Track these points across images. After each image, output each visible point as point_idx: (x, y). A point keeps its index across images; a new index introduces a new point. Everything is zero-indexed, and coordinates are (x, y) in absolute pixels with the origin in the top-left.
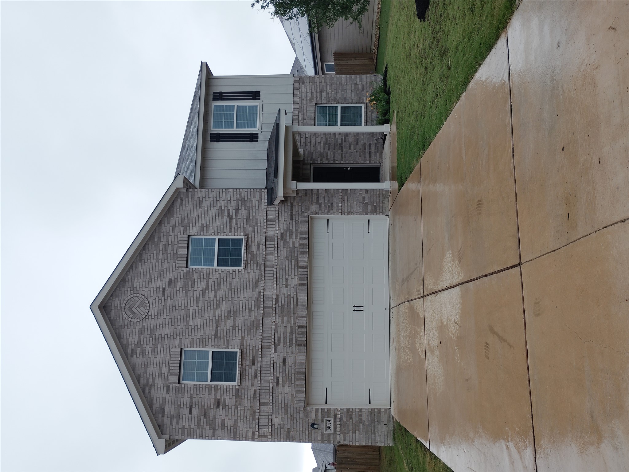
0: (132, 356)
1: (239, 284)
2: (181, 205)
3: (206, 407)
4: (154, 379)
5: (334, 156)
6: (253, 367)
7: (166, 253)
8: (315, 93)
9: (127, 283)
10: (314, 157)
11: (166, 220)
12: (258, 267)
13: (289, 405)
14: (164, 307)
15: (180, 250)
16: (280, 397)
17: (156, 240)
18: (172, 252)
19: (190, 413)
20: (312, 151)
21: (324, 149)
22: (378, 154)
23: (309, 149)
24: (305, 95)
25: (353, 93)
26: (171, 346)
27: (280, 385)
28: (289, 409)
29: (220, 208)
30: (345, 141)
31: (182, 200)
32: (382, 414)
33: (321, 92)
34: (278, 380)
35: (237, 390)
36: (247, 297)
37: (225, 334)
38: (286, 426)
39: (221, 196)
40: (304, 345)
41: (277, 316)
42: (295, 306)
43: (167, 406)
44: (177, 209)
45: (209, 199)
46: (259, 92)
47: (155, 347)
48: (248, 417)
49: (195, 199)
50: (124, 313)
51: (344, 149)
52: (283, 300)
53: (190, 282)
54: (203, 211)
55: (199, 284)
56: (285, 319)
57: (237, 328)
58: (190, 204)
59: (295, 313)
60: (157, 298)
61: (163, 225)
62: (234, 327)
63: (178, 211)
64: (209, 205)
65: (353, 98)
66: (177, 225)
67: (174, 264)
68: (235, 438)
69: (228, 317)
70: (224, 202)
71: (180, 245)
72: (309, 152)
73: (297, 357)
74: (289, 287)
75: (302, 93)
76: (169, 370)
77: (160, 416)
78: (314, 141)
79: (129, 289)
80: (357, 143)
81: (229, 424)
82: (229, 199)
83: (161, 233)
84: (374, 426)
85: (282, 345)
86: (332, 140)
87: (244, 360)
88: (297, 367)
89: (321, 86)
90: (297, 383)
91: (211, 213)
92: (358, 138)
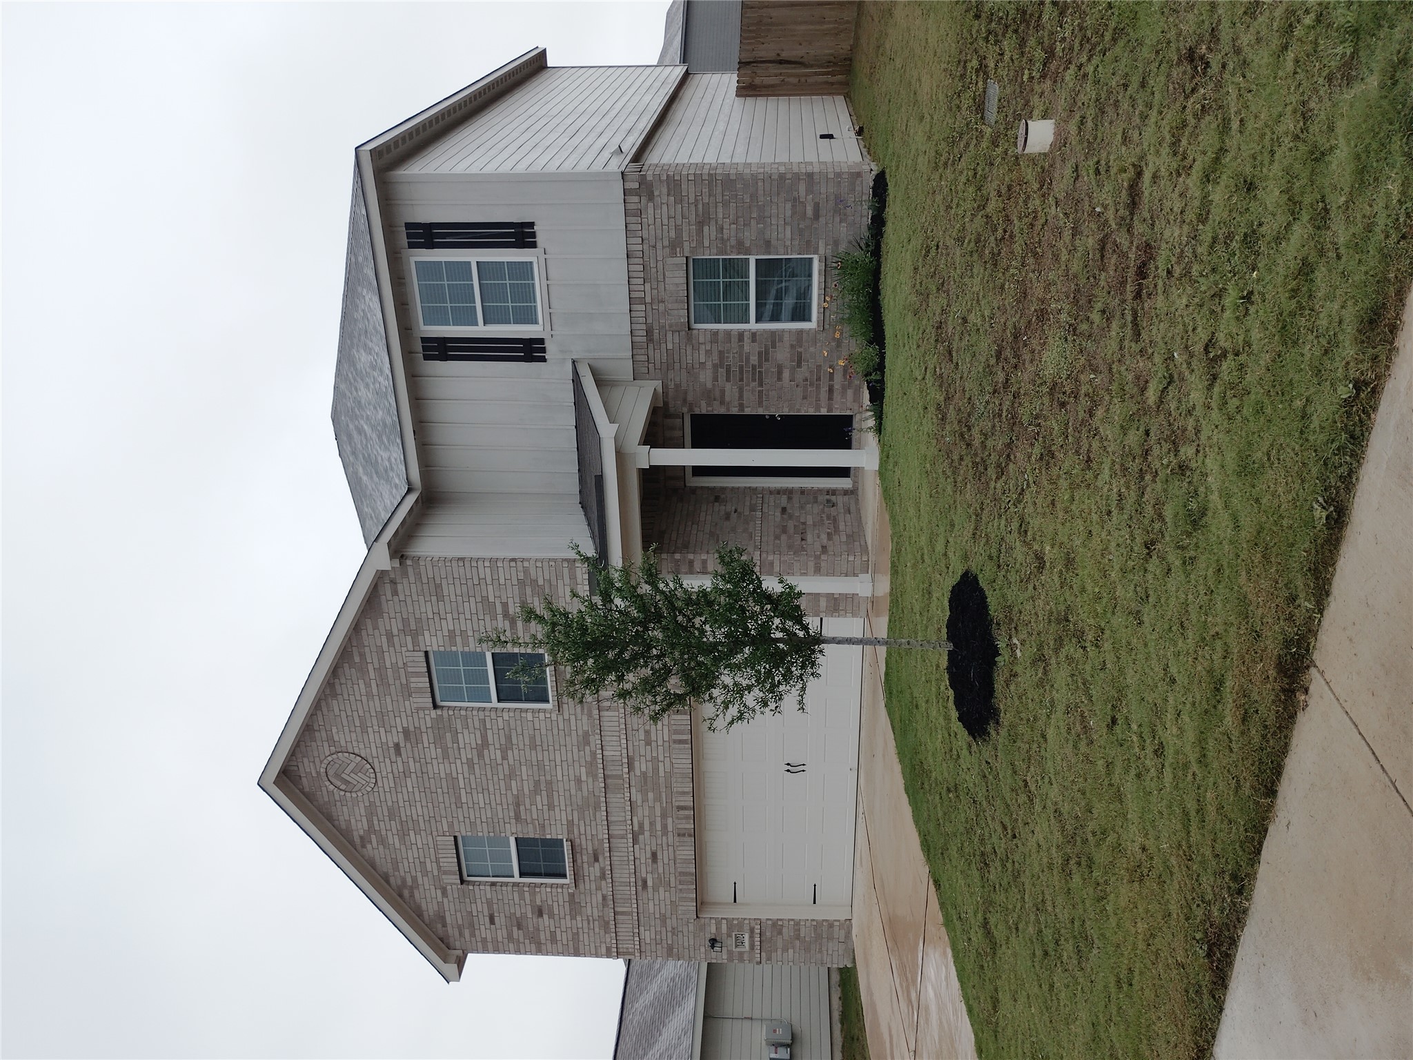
0: (364, 846)
1: (550, 739)
2: (395, 593)
3: (518, 915)
4: (414, 879)
5: (741, 397)
6: (597, 865)
7: (383, 682)
8: (685, 228)
9: (317, 734)
10: (690, 398)
11: (369, 622)
12: (586, 711)
13: (668, 915)
14: (406, 774)
15: (413, 680)
16: (651, 904)
17: (357, 659)
18: (397, 682)
19: (492, 921)
20: (684, 386)
21: (715, 379)
22: (850, 392)
23: (678, 379)
24: (659, 232)
25: (788, 229)
26: (435, 833)
27: (650, 890)
28: (668, 921)
29: (485, 599)
30: (767, 360)
31: (395, 583)
32: (836, 929)
33: (700, 224)
34: (645, 882)
35: (572, 896)
36: (570, 760)
37: (535, 816)
38: (664, 942)
39: (482, 576)
40: (690, 835)
41: (633, 790)
42: (669, 775)
43: (447, 914)
44: (387, 601)
45: (457, 582)
46: (531, 225)
47: (403, 835)
48: (597, 930)
49: (425, 580)
50: (327, 783)
51: (766, 381)
52: (641, 766)
53: (448, 735)
54: (448, 606)
55: (468, 739)
56: (651, 795)
57: (557, 809)
58: (414, 590)
59: (669, 787)
60: (387, 760)
61: (364, 633)
62: (551, 807)
63: (390, 605)
64: (459, 592)
65: (788, 243)
66: (395, 632)
67: (407, 703)
68: (577, 953)
69: (536, 790)
70: (490, 588)
71: (410, 670)
72: (678, 386)
73: (678, 852)
74: (654, 744)
75: (649, 226)
76: (439, 867)
77: (439, 926)
78: (689, 357)
79: (326, 744)
80: (799, 365)
81: (562, 937)
82: (502, 581)
83: (364, 646)
84: (821, 944)
85: (647, 834)
86: (734, 357)
87: (578, 856)
88: (678, 865)
89: (700, 206)
90: (680, 887)
91: (467, 609)
92: (801, 353)
